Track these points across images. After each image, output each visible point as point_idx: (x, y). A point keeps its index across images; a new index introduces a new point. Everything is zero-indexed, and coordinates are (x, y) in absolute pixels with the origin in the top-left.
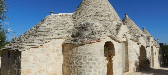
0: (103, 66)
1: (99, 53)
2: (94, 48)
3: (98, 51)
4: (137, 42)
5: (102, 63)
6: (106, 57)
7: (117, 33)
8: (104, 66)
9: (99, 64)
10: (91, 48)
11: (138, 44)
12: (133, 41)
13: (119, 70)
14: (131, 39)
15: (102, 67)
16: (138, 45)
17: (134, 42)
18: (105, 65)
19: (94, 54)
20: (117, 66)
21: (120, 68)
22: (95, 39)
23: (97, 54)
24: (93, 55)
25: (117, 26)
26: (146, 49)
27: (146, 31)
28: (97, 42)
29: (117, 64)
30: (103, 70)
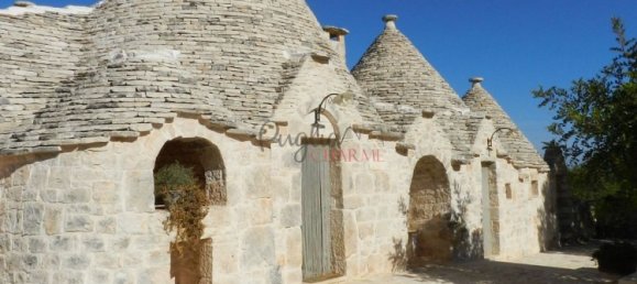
0: (145, 254)
1: (124, 194)
2: (98, 169)
3: (117, 186)
4: (394, 144)
5: (140, 241)
6: (168, 214)
7: (278, 100)
8: (155, 256)
9: (125, 243)
10: (86, 168)
11: (403, 151)
12: (371, 137)
13: (255, 268)
14: (357, 130)
15: (136, 261)
16: (399, 156)
17: (374, 141)
18: (157, 249)
19: (97, 200)
20: (239, 253)
21: (259, 264)
22: (106, 127)
23: (115, 199)
24: (91, 204)
25: (285, 66)
26: (452, 174)
27: (485, 95)
28: (118, 144)
29: (240, 242)
30: (147, 271)
